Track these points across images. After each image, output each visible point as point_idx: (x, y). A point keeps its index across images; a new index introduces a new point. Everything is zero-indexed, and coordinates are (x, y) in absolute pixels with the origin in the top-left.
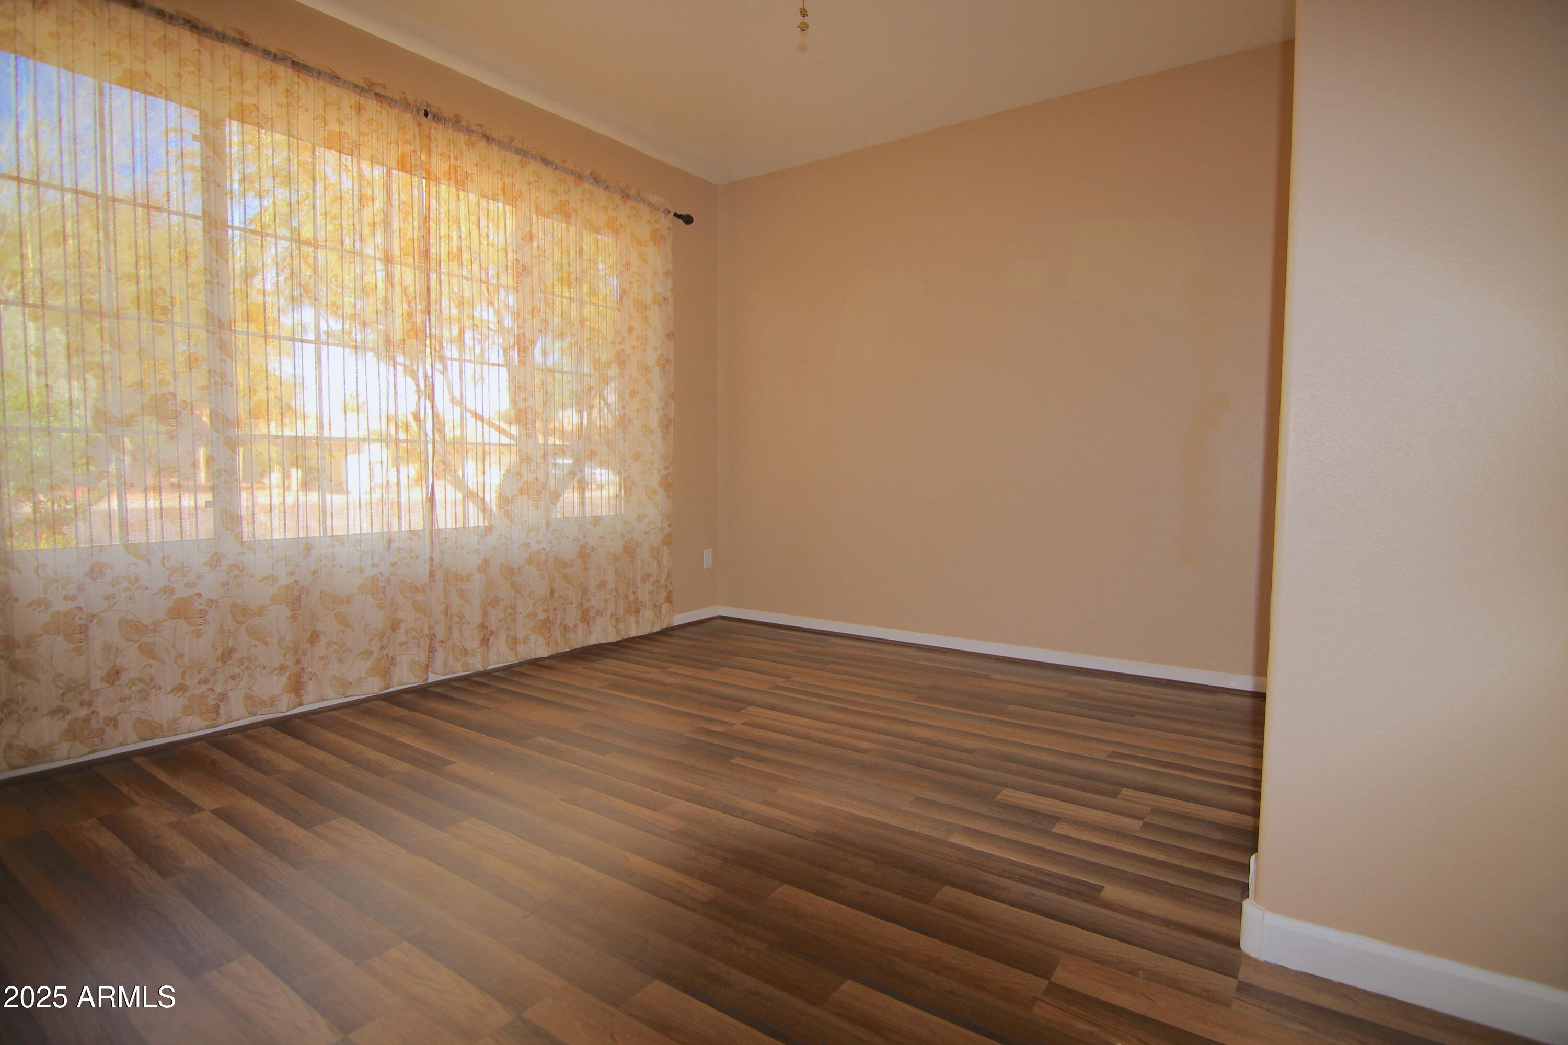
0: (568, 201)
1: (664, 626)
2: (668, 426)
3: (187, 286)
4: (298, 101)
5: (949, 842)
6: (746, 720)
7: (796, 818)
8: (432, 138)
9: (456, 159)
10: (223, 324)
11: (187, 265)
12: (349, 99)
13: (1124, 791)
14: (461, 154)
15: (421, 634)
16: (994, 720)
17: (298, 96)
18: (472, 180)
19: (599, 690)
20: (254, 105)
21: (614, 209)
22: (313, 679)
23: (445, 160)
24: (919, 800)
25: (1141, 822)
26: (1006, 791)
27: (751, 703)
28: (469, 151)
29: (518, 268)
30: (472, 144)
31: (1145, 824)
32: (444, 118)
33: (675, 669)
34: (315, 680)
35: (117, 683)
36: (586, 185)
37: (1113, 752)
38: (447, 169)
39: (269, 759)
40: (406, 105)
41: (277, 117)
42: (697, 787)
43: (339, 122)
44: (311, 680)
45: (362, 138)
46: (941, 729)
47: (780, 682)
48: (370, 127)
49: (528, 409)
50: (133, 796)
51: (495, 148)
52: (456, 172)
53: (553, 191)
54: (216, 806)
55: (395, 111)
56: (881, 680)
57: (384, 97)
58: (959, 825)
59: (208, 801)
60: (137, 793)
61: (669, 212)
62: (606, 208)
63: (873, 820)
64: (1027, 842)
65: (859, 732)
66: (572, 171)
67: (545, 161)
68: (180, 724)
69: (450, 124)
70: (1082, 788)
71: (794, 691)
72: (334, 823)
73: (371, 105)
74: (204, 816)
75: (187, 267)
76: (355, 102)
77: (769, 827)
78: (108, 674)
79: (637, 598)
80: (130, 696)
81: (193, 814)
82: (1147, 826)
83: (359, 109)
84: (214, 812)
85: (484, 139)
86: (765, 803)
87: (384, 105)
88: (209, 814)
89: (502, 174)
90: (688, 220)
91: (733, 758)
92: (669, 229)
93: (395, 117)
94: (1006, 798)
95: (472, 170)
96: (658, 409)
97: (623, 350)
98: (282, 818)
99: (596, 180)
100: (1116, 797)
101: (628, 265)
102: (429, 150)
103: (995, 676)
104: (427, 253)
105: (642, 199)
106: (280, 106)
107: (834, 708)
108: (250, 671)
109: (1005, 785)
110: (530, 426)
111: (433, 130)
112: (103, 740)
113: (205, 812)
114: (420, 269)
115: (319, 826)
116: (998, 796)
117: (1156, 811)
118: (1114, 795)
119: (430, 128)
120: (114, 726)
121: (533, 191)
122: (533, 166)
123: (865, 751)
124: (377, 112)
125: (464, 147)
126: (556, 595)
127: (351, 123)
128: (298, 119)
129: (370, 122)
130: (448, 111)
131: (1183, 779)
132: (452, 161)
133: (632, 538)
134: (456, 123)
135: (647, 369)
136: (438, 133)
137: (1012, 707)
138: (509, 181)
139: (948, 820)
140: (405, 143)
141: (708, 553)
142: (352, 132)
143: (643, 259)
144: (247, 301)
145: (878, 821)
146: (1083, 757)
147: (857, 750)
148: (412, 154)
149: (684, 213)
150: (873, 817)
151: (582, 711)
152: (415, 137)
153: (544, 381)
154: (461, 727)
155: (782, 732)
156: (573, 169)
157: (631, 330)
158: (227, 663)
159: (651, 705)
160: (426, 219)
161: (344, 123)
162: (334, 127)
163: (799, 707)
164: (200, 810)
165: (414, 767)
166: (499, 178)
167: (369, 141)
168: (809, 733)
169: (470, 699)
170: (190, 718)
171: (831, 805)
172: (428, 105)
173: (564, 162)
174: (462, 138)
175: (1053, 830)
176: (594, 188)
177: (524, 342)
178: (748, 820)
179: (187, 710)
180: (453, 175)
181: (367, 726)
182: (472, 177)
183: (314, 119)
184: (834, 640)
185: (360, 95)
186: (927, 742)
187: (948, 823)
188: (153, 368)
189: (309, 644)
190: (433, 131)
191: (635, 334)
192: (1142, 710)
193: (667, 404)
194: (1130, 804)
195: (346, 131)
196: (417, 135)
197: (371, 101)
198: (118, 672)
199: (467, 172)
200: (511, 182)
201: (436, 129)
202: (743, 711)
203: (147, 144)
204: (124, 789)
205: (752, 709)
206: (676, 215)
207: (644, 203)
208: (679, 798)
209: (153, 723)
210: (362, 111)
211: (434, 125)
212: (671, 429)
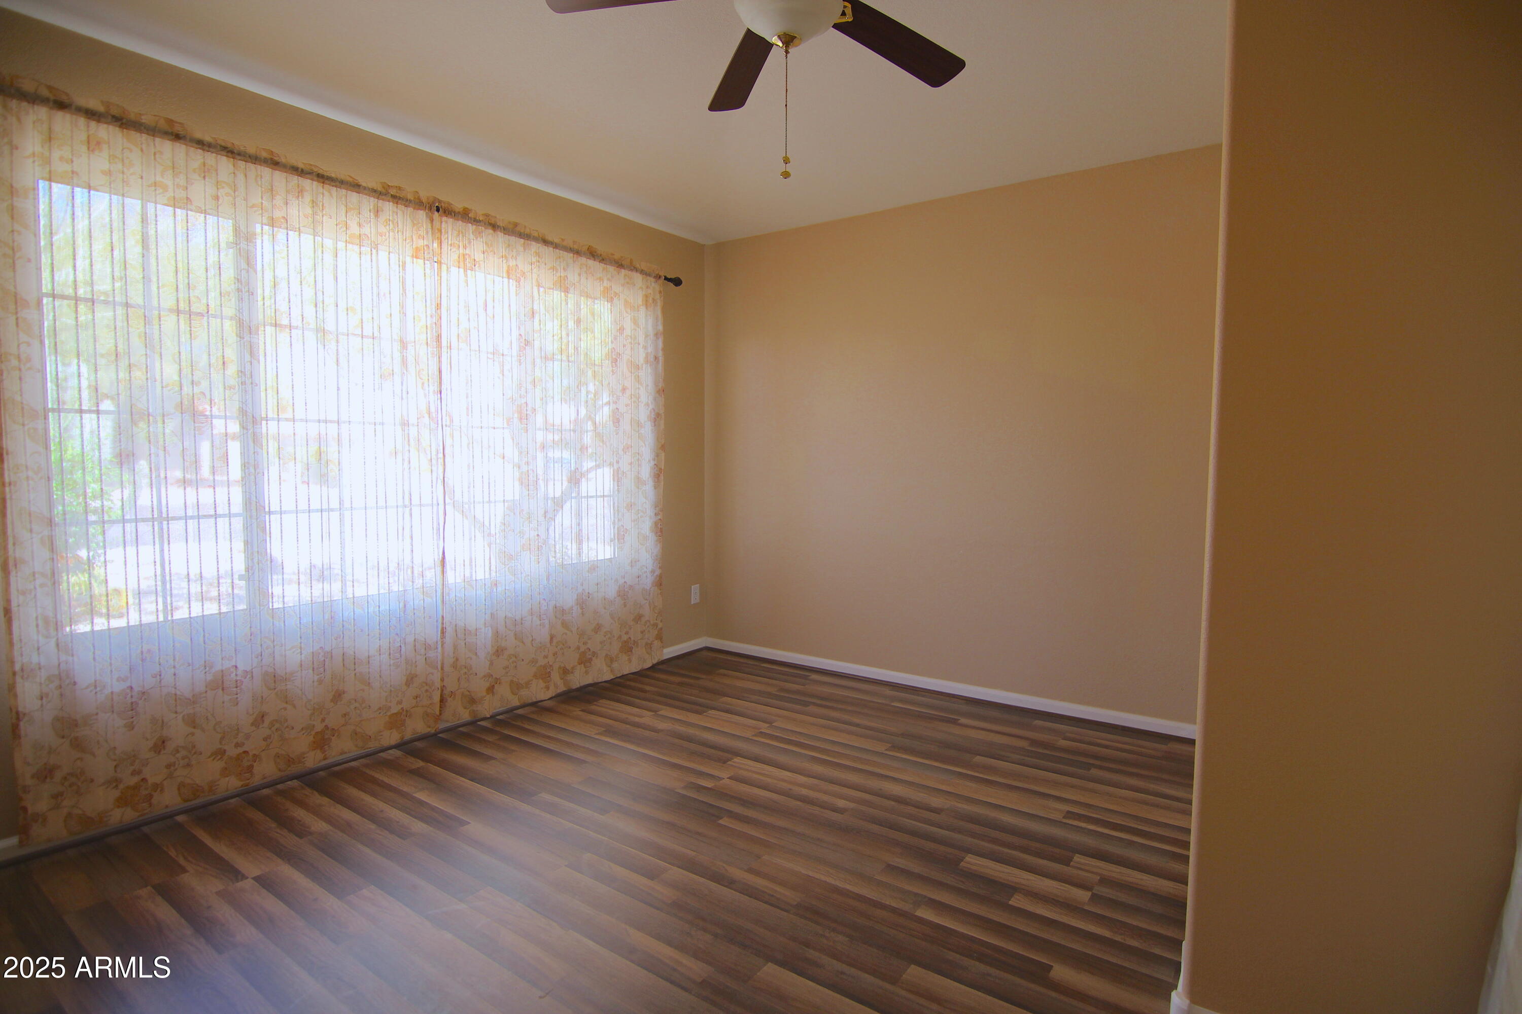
0: (567, 276)
1: (655, 661)
2: (659, 475)
3: (225, 388)
4: (323, 210)
5: (916, 916)
6: (732, 774)
7: (778, 888)
8: (443, 231)
9: (465, 247)
10: (256, 420)
11: (224, 369)
12: (368, 203)
13: (1078, 858)
14: (470, 243)
15: (433, 688)
16: (960, 774)
17: (323, 206)
18: (479, 266)
19: (597, 737)
20: (284, 218)
21: (609, 280)
22: (336, 735)
23: (454, 250)
24: (891, 868)
25: (1089, 894)
26: (970, 858)
27: (737, 753)
28: (477, 238)
29: (521, 342)
30: (480, 233)
31: (1093, 895)
32: (454, 212)
33: (666, 711)
34: (338, 736)
35: (163, 752)
36: (583, 260)
37: (1068, 812)
38: (456, 258)
39: (300, 819)
40: (418, 204)
41: (304, 226)
42: (689, 852)
43: (360, 225)
44: (334, 736)
45: (380, 238)
46: (911, 784)
47: (764, 727)
48: (388, 227)
49: (530, 472)
50: (182, 861)
51: (500, 234)
52: (465, 260)
53: (553, 268)
54: (256, 872)
55: (410, 210)
56: (857, 725)
57: (400, 198)
58: (925, 897)
59: (250, 866)
60: (185, 858)
61: (660, 277)
62: (601, 279)
63: (848, 890)
64: (986, 916)
65: (837, 788)
66: (570, 249)
67: (545, 242)
68: (218, 785)
69: (460, 216)
70: (1039, 855)
71: (776, 738)
72: (365, 892)
73: (388, 207)
74: (247, 884)
75: (224, 372)
76: (374, 206)
77: (756, 898)
78: (155, 745)
79: (630, 638)
80: (175, 762)
81: (238, 882)
82: (1095, 898)
83: (377, 212)
84: (257, 879)
85: (490, 227)
86: (750, 871)
87: (400, 206)
88: (253, 881)
89: (506, 257)
90: (677, 282)
91: (721, 818)
92: (660, 292)
93: (410, 215)
94: (969, 866)
95: (479, 256)
96: (649, 461)
97: (617, 408)
98: (318, 887)
99: (592, 254)
100: (1068, 865)
101: (621, 330)
102: (441, 243)
103: (963, 720)
104: (439, 338)
105: (635, 268)
106: (306, 217)
107: (814, 759)
108: (280, 732)
109: (969, 851)
110: (531, 487)
111: (444, 223)
112: (151, 805)
113: (248, 879)
114: (433, 354)
115: (352, 896)
116: (962, 864)
117: (1105, 881)
118: (1067, 862)
119: (441, 222)
120: (160, 791)
121: (535, 270)
122: (535, 246)
123: (841, 811)
124: (394, 212)
125: (472, 236)
126: (555, 641)
127: (371, 226)
128: (322, 226)
129: (387, 223)
130: (458, 206)
131: (1131, 843)
132: (461, 251)
133: (625, 582)
134: (464, 216)
135: (639, 424)
136: (449, 225)
137: (978, 759)
138: (512, 263)
139: (916, 890)
140: (419, 238)
141: (695, 589)
142: (371, 234)
143: (635, 322)
144: (278, 397)
145: (851, 891)
146: (1041, 818)
147: (835, 810)
148: (425, 248)
149: (673, 277)
150: (848, 887)
151: (583, 762)
152: (427, 233)
153: (545, 444)
154: (472, 781)
155: (765, 787)
156: (572, 246)
157: (624, 390)
158: (261, 726)
159: (644, 755)
160: (438, 306)
161: (364, 226)
162: (354, 229)
163: (782, 759)
164: (244, 877)
165: (431, 829)
166: (504, 262)
167: (386, 239)
168: (790, 789)
169: (478, 748)
170: (227, 779)
171: (811, 874)
172: (440, 202)
173: (563, 240)
174: (471, 227)
175: (1010, 902)
176: (591, 262)
177: (527, 410)
178: (735, 890)
179: (225, 772)
180: (462, 264)
181: (386, 780)
182: (479, 264)
183: (337, 225)
184: (814, 676)
185: (378, 198)
186: (899, 800)
187: (916, 894)
188: (194, 465)
189: (332, 703)
190: (444, 225)
191: (628, 393)
192: (1098, 763)
193: (657, 456)
194: (1080, 872)
195: (366, 233)
196: (430, 231)
197: (388, 203)
198: (163, 742)
199: (475, 260)
200: (515, 264)
201: (446, 222)
202: (729, 763)
203: (188, 263)
204: (173, 853)
205: (737, 760)
206: (666, 279)
207: (637, 271)
208: (673, 865)
209: (194, 786)
210: (380, 213)
211: (444, 219)
212: (662, 477)
